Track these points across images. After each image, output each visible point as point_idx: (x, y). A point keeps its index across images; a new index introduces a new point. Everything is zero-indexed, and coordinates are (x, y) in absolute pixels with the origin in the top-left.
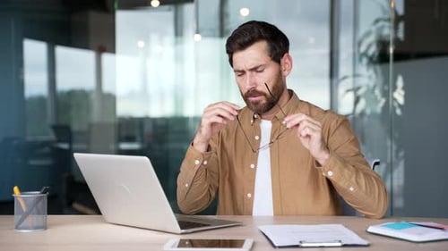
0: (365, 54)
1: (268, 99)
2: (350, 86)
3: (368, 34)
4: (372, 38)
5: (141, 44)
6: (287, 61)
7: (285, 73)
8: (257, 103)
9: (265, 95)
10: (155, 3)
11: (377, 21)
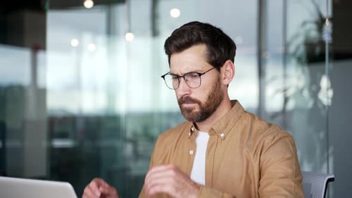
0: (294, 54)
1: (202, 108)
2: (280, 86)
3: (297, 36)
4: (301, 40)
5: (75, 42)
6: (229, 68)
7: (225, 82)
8: (189, 111)
9: (199, 103)
10: (89, 3)
11: (304, 23)
